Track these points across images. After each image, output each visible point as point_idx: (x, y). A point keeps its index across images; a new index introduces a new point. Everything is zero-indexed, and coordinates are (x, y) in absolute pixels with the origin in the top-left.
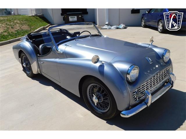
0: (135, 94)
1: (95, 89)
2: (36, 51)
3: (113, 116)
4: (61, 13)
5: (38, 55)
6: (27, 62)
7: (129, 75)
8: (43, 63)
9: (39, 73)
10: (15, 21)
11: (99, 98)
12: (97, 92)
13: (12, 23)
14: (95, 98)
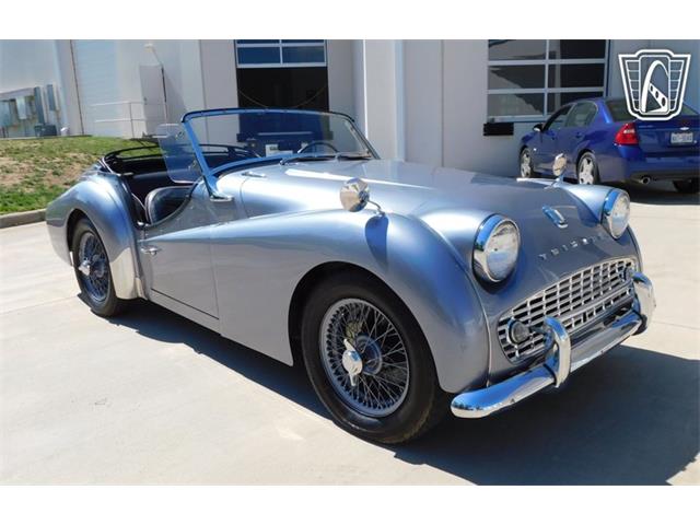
0: (506, 327)
1: (350, 325)
2: (134, 212)
3: (421, 423)
4: (238, 132)
5: (140, 224)
6: (96, 258)
7: (482, 250)
8: (155, 252)
9: (140, 295)
10: (71, 155)
11: (365, 355)
12: (360, 334)
13: (58, 160)
14: (350, 354)
